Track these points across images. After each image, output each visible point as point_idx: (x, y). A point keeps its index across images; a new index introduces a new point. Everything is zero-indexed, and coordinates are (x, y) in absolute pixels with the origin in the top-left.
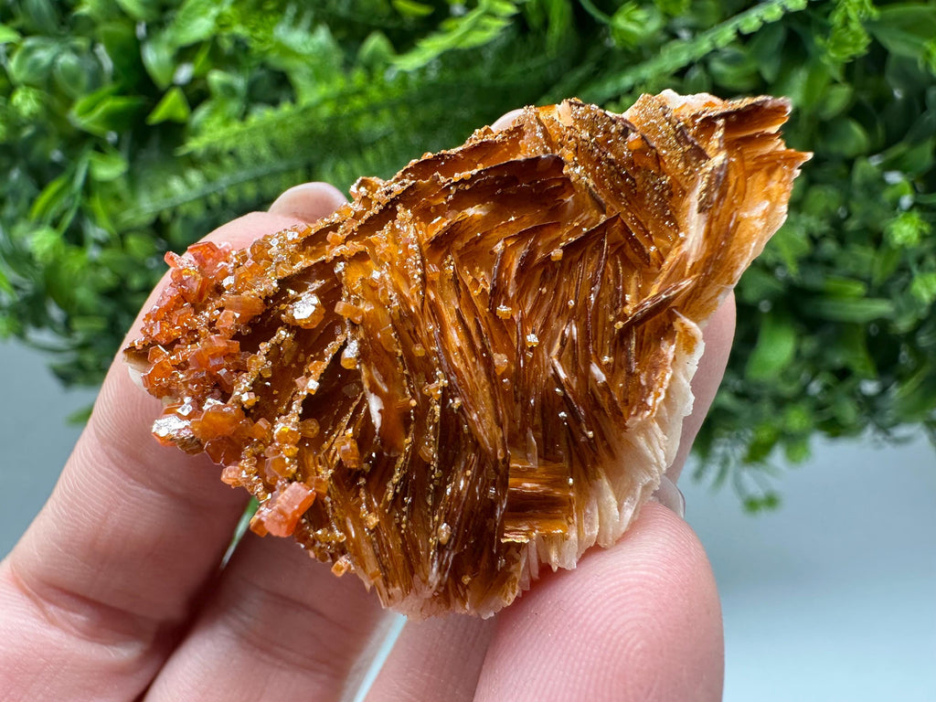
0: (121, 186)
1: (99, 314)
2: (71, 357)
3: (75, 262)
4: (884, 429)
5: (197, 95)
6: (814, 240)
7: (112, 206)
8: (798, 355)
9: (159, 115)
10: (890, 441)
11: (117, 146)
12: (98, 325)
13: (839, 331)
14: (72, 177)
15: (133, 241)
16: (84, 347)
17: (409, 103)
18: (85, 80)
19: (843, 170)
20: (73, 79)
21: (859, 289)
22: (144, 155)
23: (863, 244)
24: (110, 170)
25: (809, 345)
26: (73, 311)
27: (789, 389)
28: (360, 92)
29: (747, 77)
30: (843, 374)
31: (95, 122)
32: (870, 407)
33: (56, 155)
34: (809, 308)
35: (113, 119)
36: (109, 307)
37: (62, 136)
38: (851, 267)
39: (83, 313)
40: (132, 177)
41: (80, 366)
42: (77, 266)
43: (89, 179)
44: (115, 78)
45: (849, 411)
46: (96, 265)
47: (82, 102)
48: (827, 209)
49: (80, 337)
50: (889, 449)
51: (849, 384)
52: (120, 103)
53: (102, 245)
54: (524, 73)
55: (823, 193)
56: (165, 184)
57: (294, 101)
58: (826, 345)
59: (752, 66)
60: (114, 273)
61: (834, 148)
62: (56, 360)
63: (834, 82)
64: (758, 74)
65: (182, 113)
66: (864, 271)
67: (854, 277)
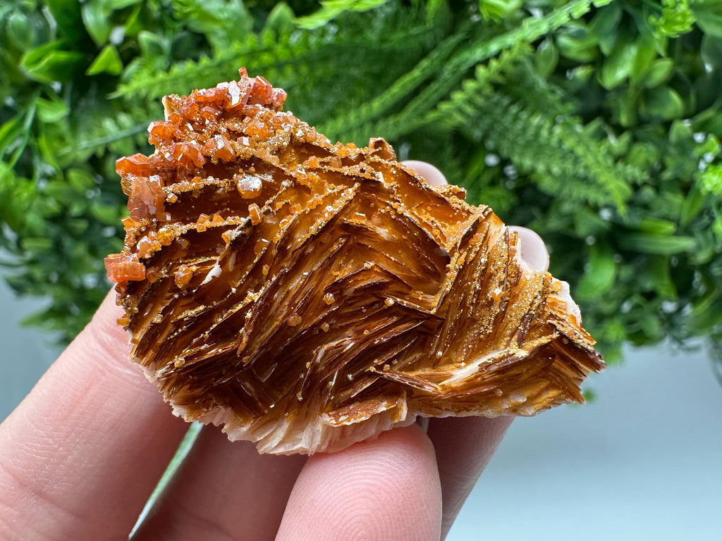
0: (64, 127)
1: (46, 236)
2: (23, 270)
3: (24, 191)
4: (678, 340)
5: (129, 53)
6: (636, 187)
7: (56, 144)
8: (617, 280)
9: (96, 68)
10: (683, 349)
11: (61, 95)
12: (46, 244)
13: (650, 261)
14: (23, 119)
15: (73, 175)
16: (33, 263)
17: (309, 61)
18: (33, 36)
19: (661, 131)
20: (23, 35)
21: (670, 228)
22: (83, 103)
23: (674, 192)
24: (54, 113)
25: (626, 272)
26: (24, 233)
27: (607, 308)
28: (268, 50)
29: (588, 50)
30: (651, 296)
31: (40, 71)
32: (670, 322)
33: (9, 101)
34: (626, 243)
35: (57, 70)
36: (54, 230)
37: (13, 85)
38: (664, 210)
39: (32, 235)
40: (73, 120)
41: (30, 278)
42: (25, 195)
43: (36, 121)
44: (58, 36)
45: (653, 326)
46: (43, 195)
47: (29, 54)
48: (647, 162)
49: (29, 255)
50: (682, 355)
51: (654, 304)
52: (63, 56)
53: (48, 178)
54: (406, 39)
55: (644, 149)
56: (100, 126)
57: (211, 56)
58: (638, 272)
59: (593, 41)
60: (59, 202)
61: (655, 112)
62: (10, 273)
63: (659, 57)
64: (598, 48)
65: (116, 67)
66: (674, 214)
67: (666, 218)
